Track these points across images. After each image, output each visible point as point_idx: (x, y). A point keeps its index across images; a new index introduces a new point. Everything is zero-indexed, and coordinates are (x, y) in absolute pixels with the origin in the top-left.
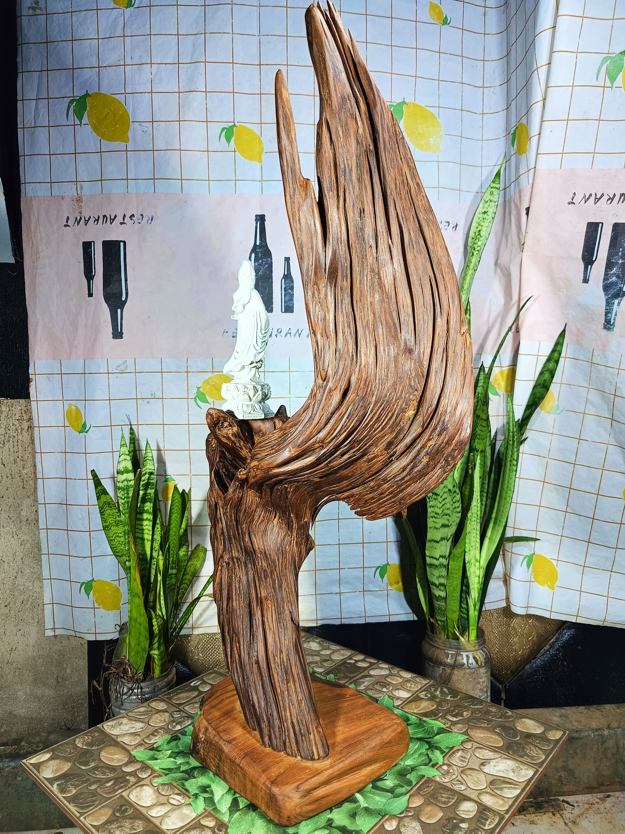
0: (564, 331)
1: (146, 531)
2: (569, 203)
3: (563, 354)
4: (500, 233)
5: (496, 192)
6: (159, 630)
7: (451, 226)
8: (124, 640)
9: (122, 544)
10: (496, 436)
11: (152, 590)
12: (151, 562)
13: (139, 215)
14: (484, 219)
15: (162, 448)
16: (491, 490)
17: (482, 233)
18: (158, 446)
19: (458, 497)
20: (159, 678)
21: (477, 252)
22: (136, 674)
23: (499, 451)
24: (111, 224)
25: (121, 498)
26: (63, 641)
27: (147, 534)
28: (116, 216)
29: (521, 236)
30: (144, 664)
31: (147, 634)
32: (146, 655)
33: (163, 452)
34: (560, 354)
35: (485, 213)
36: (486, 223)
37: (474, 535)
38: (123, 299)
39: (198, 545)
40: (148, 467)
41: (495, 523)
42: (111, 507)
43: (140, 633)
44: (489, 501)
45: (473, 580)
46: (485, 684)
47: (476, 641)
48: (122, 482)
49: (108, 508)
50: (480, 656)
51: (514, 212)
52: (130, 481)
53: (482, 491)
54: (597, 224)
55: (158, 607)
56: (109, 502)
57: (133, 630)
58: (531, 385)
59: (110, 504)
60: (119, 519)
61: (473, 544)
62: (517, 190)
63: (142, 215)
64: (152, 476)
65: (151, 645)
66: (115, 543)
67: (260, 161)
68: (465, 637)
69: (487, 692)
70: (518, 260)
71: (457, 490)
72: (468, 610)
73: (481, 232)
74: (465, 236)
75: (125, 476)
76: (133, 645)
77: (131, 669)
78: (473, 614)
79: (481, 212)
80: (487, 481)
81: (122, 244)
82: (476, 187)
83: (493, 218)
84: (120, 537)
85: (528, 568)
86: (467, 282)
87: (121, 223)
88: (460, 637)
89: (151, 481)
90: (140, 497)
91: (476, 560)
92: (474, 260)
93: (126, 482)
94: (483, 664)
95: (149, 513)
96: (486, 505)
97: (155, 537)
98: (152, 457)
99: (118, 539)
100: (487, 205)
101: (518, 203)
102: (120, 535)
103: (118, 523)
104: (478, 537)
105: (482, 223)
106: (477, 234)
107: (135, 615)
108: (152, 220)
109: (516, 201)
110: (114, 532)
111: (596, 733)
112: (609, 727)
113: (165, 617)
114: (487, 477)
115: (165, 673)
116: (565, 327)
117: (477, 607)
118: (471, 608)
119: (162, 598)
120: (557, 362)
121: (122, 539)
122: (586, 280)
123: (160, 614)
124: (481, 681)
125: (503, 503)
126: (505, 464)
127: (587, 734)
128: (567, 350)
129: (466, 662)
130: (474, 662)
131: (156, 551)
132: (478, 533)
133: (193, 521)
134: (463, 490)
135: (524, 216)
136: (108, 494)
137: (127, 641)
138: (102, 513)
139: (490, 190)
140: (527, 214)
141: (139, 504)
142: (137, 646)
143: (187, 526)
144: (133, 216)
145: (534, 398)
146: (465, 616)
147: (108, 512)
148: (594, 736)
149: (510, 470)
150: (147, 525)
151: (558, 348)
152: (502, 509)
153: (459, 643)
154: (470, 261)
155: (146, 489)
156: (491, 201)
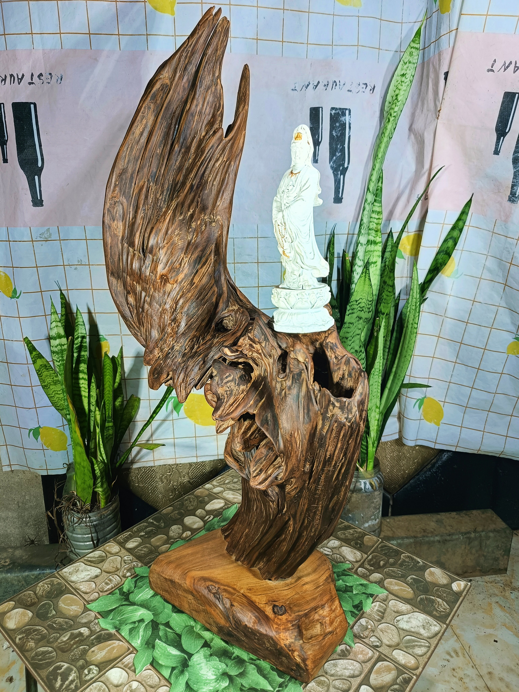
0: (471, 200)
1: (82, 389)
2: (489, 70)
3: (467, 223)
4: (416, 96)
5: (415, 52)
6: (101, 473)
7: (369, 88)
8: (71, 478)
9: (61, 400)
10: (400, 296)
11: (93, 439)
12: (89, 415)
13: (48, 74)
14: (402, 82)
15: (93, 311)
16: (392, 347)
17: (400, 98)
18: (89, 309)
19: (363, 355)
20: (104, 508)
21: (393, 118)
22: (84, 505)
23: (401, 312)
24: (19, 84)
25: (57, 361)
26: (20, 475)
27: (84, 391)
28: (23, 75)
29: (437, 103)
30: (90, 498)
31: (91, 475)
32: (92, 491)
33: (94, 314)
34: (464, 223)
35: (403, 75)
36: (404, 88)
37: (376, 387)
38: (40, 165)
39: (132, 396)
40: (80, 331)
41: (395, 377)
42: (47, 369)
43: (84, 474)
44: (390, 356)
45: (373, 423)
46: (378, 503)
47: (373, 471)
48: (56, 347)
49: (44, 370)
50: (375, 481)
51: (432, 75)
52: (63, 345)
53: (384, 347)
54: (514, 94)
55: (99, 454)
56: (45, 365)
57: (78, 472)
58: (436, 250)
59: (46, 366)
60: (57, 379)
61: (374, 394)
62: (437, 52)
63: (50, 74)
64: (85, 340)
65: (95, 484)
66: (55, 399)
67: (173, 14)
68: (363, 467)
69: (379, 508)
70: (432, 128)
71: (363, 350)
72: (367, 447)
73: (399, 96)
74: (382, 100)
75: (57, 342)
76: (79, 482)
77: (79, 501)
78: (371, 449)
79: (399, 75)
80: (390, 338)
81: (32, 106)
82: (395, 47)
83: (411, 82)
84: (60, 394)
85: (420, 409)
86: (382, 150)
87: (30, 83)
88: (360, 468)
89: (84, 344)
90: (75, 359)
91: (377, 407)
92: (390, 126)
93: (59, 346)
94: (377, 488)
95: (84, 373)
96: (387, 359)
97: (91, 393)
98: (83, 322)
99: (57, 396)
100: (405, 67)
101: (437, 67)
102: (59, 392)
103: (55, 383)
104: (380, 388)
105: (400, 87)
106: (394, 98)
107: (78, 460)
108: (61, 80)
109: (434, 63)
110: (53, 390)
111: (465, 536)
112: (475, 531)
113: (106, 461)
114: (390, 335)
115: (110, 503)
116: (472, 197)
117: (375, 445)
118: (370, 446)
119: (102, 446)
120: (461, 231)
121: (61, 396)
122: (497, 152)
123: (101, 459)
124: (375, 501)
125: (403, 360)
126: (407, 326)
127: (457, 537)
128: (470, 219)
129: (363, 488)
130: (370, 487)
131: (93, 405)
132: (380, 384)
133: (126, 375)
134: (368, 350)
135: (442, 81)
136: (43, 358)
137: (75, 479)
138: (39, 375)
139: (409, 49)
140: (446, 79)
141: (74, 365)
142: (83, 484)
143: (121, 379)
144: (41, 75)
145: (437, 264)
146: (364, 451)
147: (45, 373)
148: (463, 538)
149: (411, 332)
150: (83, 384)
151: (463, 218)
152: (401, 365)
153: (358, 473)
154: (386, 128)
155: (79, 352)
156: (410, 62)
